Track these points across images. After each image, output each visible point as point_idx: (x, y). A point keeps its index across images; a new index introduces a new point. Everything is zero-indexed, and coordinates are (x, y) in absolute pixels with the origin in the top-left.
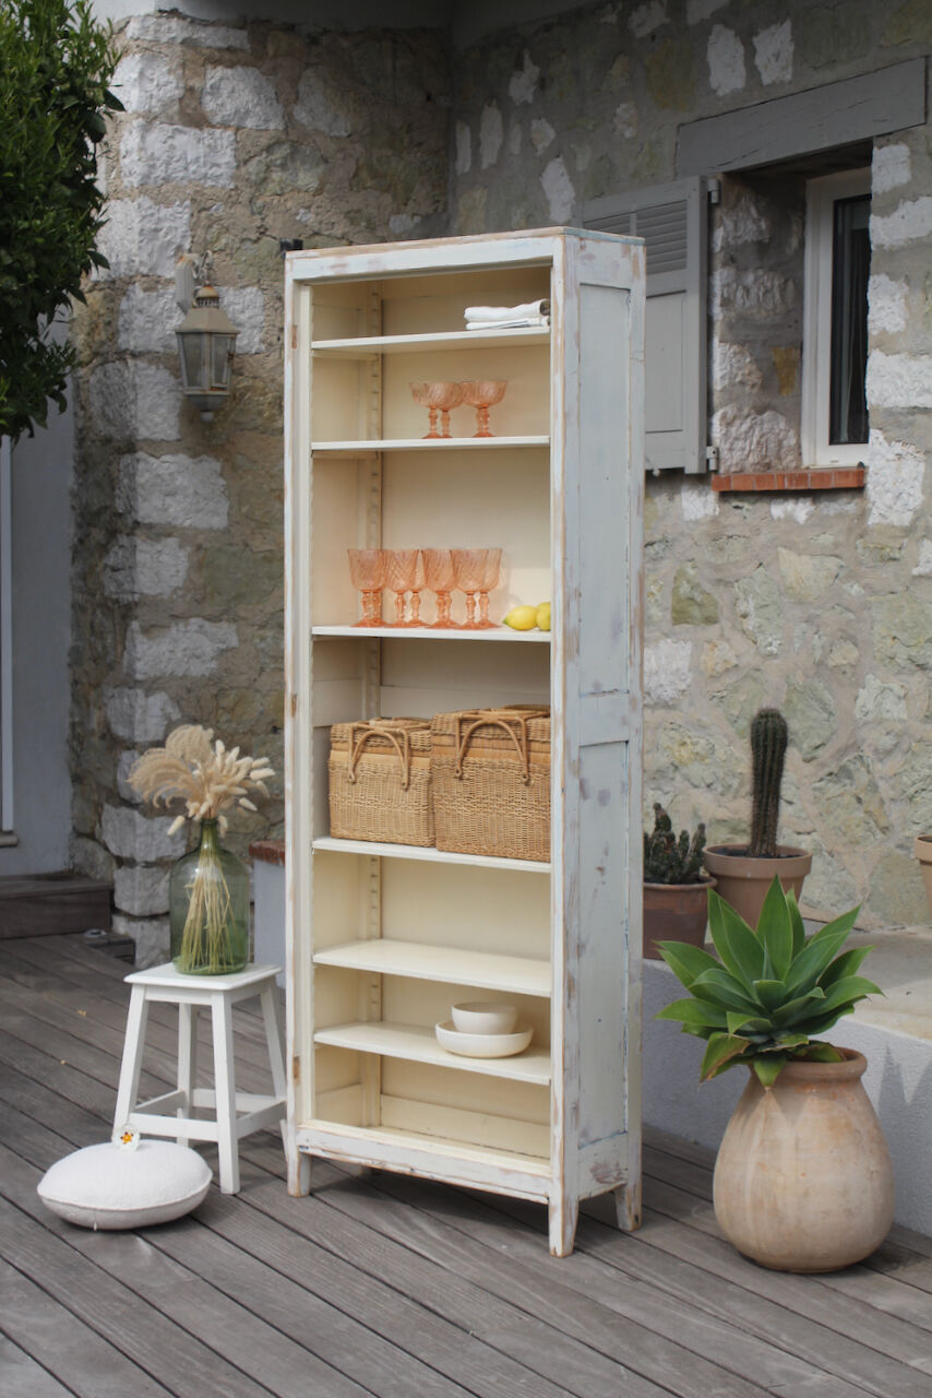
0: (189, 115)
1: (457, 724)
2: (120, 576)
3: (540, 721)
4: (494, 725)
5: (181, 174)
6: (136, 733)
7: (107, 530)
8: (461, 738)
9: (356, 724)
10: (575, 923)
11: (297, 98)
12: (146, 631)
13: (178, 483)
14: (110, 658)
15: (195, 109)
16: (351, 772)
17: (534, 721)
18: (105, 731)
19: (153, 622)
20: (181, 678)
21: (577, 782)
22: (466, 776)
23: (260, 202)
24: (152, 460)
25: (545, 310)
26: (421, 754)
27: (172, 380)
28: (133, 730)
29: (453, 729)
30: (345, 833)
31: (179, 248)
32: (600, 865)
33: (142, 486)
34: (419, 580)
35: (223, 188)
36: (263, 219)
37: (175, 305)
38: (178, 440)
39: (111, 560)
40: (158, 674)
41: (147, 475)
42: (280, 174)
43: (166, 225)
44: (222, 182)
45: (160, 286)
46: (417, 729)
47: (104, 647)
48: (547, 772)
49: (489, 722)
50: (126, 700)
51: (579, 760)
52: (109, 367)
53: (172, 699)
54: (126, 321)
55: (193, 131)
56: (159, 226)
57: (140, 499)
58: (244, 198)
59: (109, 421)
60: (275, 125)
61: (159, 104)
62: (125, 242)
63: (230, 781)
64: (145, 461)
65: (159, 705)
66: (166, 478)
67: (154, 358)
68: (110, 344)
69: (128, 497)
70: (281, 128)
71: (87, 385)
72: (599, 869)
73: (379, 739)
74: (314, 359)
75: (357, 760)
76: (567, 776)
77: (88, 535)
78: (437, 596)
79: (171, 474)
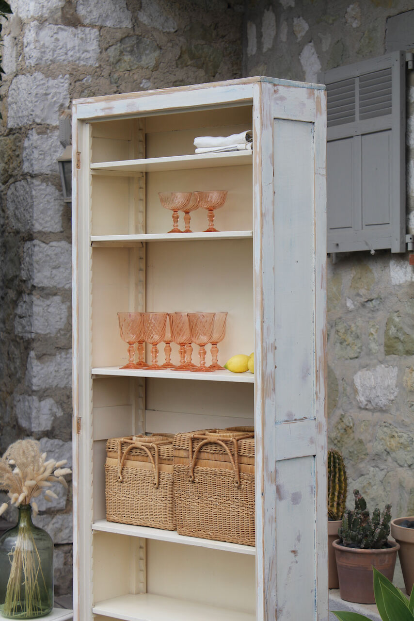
0: (68, 18)
1: (190, 442)
2: (24, 321)
3: (248, 441)
4: (215, 444)
5: (63, 58)
6: (33, 425)
7: (17, 290)
8: (193, 452)
9: (122, 439)
10: (273, 593)
11: (141, 7)
12: (39, 357)
13: (61, 260)
14: (19, 375)
15: (72, 15)
16: (119, 475)
17: (243, 441)
18: (15, 423)
19: (44, 352)
20: (63, 389)
21: (274, 488)
22: (197, 480)
23: (116, 76)
24: (43, 245)
25: (249, 138)
26: (167, 462)
27: (57, 193)
28: (31, 423)
29: (187, 445)
30: (116, 518)
31: (62, 105)
32: (293, 549)
33: (37, 262)
35: (91, 66)
36: (117, 87)
37: (59, 143)
38: (62, 232)
39: (19, 311)
40: (47, 386)
41: (41, 255)
42: (129, 57)
43: (53, 91)
44: (91, 62)
45: (48, 131)
46: (165, 444)
47: (15, 368)
48: (253, 480)
49: (212, 441)
50: (27, 404)
51: (276, 471)
52: (18, 184)
53: (57, 403)
54: (27, 154)
55: (71, 29)
56: (48, 92)
57: (35, 271)
58: (106, 73)
59: (18, 219)
60: (127, 24)
61: (48, 11)
62: (27, 102)
63: (40, 477)
64: (39, 245)
65: (48, 406)
66: (53, 257)
67: (45, 178)
68: (18, 169)
69: (28, 269)
70: (130, 26)
71: (6, 196)
72: (293, 551)
73: (138, 451)
74: (93, 176)
75: (124, 465)
76: (266, 483)
77: (6, 294)
78: (179, 347)
79: (56, 255)
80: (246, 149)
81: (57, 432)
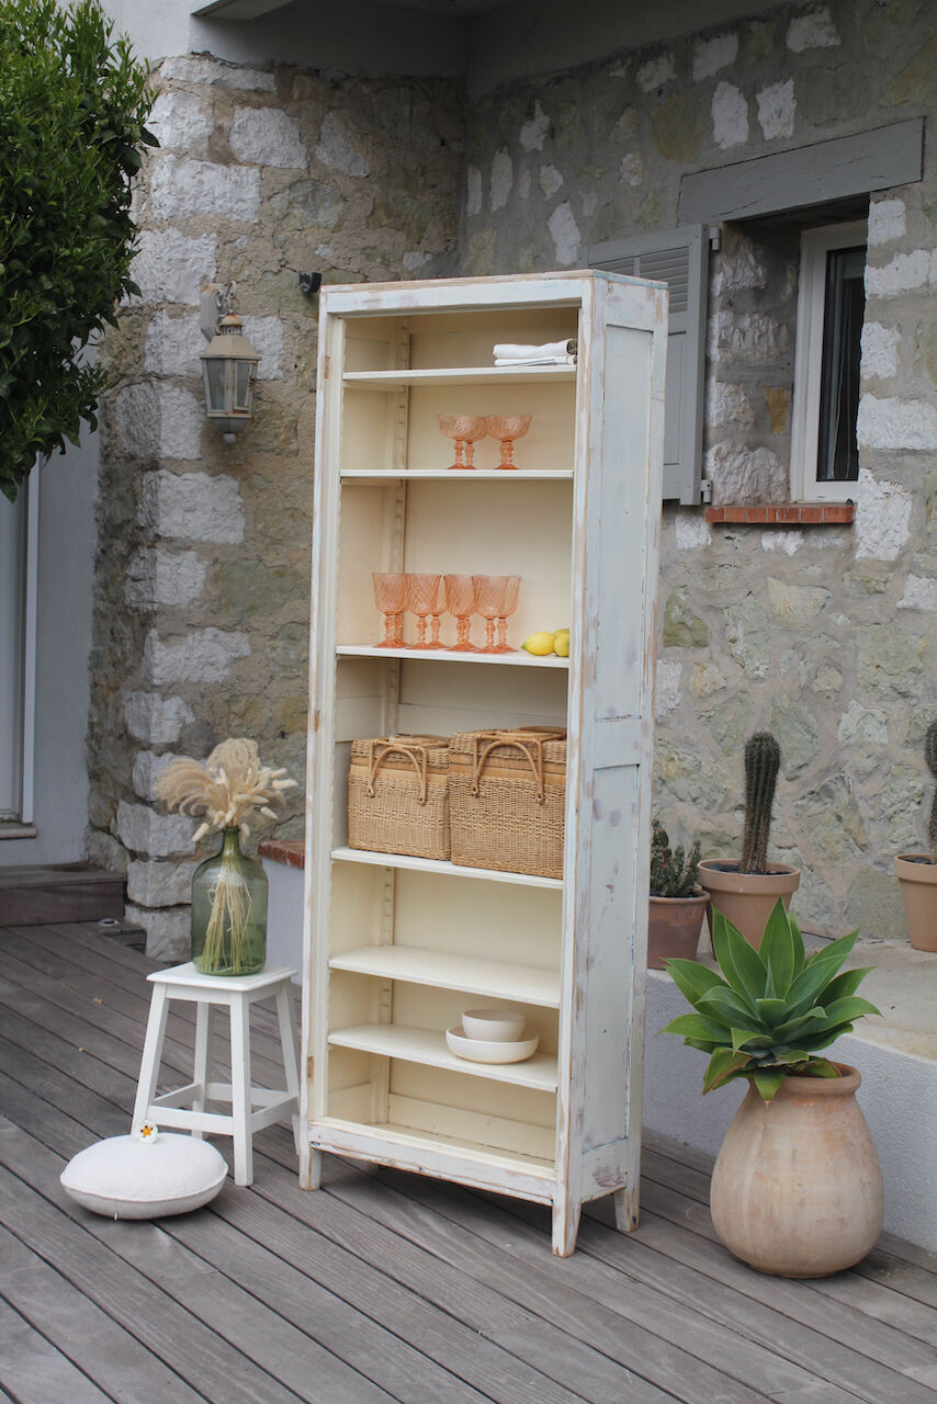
0: (217, 152)
1: (475, 744)
2: (140, 586)
3: (556, 743)
4: (511, 746)
5: (208, 208)
6: (152, 735)
7: (129, 542)
8: (479, 757)
9: (376, 741)
10: (585, 938)
11: (319, 139)
12: (163, 638)
13: (197, 500)
14: (129, 663)
15: (223, 147)
16: (371, 788)
17: (550, 743)
18: (122, 732)
19: (171, 631)
20: (196, 684)
21: (591, 804)
22: (483, 794)
23: (281, 237)
24: (173, 477)
25: (572, 349)
26: (438, 771)
27: (195, 403)
28: (149, 731)
29: (471, 748)
30: (363, 844)
31: (205, 277)
32: (609, 883)
33: (164, 501)
34: (440, 605)
35: (247, 222)
36: (284, 253)
37: (199, 332)
38: (200, 459)
39: (133, 571)
40: (174, 680)
41: (169, 492)
42: (301, 210)
43: (194, 255)
44: (246, 216)
45: (185, 314)
46: (435, 747)
47: (123, 653)
48: (562, 793)
49: (507, 743)
50: (143, 703)
51: (593, 782)
52: (135, 388)
53: (187, 703)
54: (152, 345)
55: (221, 168)
56: (186, 257)
57: (161, 514)
58: (267, 232)
59: (134, 439)
60: (300, 163)
61: (189, 141)
62: (154, 271)
63: (253, 790)
64: (167, 478)
65: (175, 709)
66: (187, 494)
67: (178, 381)
68: (137, 366)
69: (150, 512)
70: (303, 167)
71: (113, 405)
72: (609, 886)
73: (398, 756)
74: (346, 389)
75: (376, 775)
76: (582, 797)
77: (110, 546)
78: (457, 620)
79: (191, 492)
80: (567, 364)
81: (185, 745)
